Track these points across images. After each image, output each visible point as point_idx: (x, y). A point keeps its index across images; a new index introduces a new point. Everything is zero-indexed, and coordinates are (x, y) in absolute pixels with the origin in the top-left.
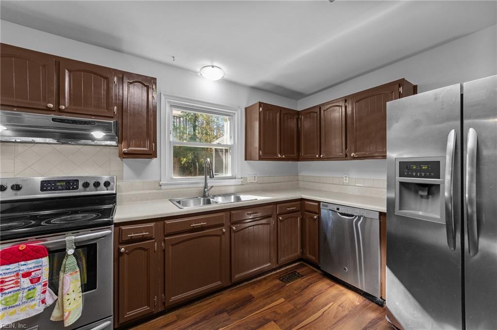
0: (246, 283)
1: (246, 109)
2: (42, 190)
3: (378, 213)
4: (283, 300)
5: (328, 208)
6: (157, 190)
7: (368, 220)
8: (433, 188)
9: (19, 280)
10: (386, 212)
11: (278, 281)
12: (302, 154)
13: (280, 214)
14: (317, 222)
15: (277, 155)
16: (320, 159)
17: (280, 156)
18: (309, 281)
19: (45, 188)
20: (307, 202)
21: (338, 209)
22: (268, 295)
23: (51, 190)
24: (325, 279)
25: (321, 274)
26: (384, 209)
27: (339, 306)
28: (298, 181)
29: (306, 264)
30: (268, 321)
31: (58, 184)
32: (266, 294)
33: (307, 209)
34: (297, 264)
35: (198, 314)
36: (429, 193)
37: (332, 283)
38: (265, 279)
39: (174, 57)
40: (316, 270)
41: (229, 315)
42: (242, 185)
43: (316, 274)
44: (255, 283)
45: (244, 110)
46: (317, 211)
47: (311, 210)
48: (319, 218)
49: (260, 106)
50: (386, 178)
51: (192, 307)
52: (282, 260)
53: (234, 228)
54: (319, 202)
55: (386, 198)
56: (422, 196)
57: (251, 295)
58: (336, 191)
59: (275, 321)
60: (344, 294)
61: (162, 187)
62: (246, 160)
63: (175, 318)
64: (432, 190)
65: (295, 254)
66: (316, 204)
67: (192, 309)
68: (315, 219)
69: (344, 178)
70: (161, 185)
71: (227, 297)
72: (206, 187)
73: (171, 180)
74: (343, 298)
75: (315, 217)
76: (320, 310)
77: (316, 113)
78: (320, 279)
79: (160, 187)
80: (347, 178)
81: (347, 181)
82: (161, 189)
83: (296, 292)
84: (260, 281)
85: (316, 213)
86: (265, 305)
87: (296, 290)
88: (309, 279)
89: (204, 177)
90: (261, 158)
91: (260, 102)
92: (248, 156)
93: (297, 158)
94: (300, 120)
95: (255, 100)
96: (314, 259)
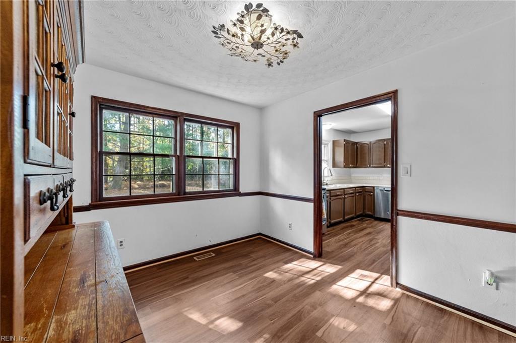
0: (347, 222)
5: (379, 189)
12: (359, 164)
13: (357, 193)
16: (370, 167)
17: (351, 166)
21: (384, 189)
25: (374, 220)
28: (351, 179)
29: (364, 218)
32: (358, 224)
34: (360, 218)
40: (370, 219)
45: (332, 142)
47: (370, 191)
48: (374, 194)
54: (374, 187)
62: (333, 167)
65: (360, 213)
66: (372, 188)
68: (371, 195)
77: (368, 144)
84: (351, 222)
85: (372, 192)
90: (344, 167)
91: (345, 140)
92: (334, 165)
93: (356, 166)
94: (357, 147)
95: (341, 138)
96: (370, 213)
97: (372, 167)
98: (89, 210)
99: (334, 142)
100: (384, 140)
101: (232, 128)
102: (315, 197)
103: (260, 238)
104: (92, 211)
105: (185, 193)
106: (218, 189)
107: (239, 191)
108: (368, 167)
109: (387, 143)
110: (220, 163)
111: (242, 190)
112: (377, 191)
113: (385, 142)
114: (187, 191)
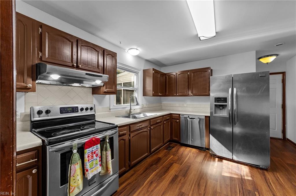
0: (153, 153)
1: (144, 70)
2: (61, 113)
3: (204, 117)
4: (172, 156)
5: (184, 117)
6: (108, 112)
7: (201, 119)
8: (224, 106)
9: (93, 155)
10: (210, 116)
11: (166, 150)
12: (167, 93)
13: (164, 121)
14: (178, 123)
15: (159, 94)
16: (176, 96)
17: (160, 94)
18: (178, 148)
19: (62, 112)
20: (173, 115)
21: (189, 116)
22: (165, 155)
23: (65, 113)
24: (182, 146)
25: (180, 145)
26: (209, 115)
27: (193, 153)
28: (161, 106)
29: (172, 143)
30: (173, 163)
31: (68, 109)
32: (165, 156)
33: (173, 118)
34: (168, 143)
35: (143, 168)
36: (223, 108)
37: (186, 147)
38: (160, 151)
39: (120, 42)
40: (177, 144)
41: (156, 165)
42: (142, 108)
43: (178, 146)
44: (156, 153)
45: (142, 71)
46: (179, 118)
47: (176, 118)
48: (180, 121)
49: (153, 70)
50: (210, 104)
51: (137, 167)
52: (165, 141)
53: (152, 128)
54: (180, 115)
55: (210, 112)
56: (221, 109)
57: (159, 157)
58: (181, 110)
59: (175, 163)
60: (192, 150)
61: (111, 110)
62: (143, 96)
63: (133, 172)
64: (224, 107)
65: (169, 139)
66: (178, 115)
67: (138, 167)
68: (178, 122)
69: (185, 104)
70: (110, 109)
71: (149, 160)
72: (131, 109)
73: (114, 106)
74: (192, 151)
75: (178, 121)
76: (187, 156)
77: (175, 75)
78: (181, 147)
79: (110, 110)
80: (186, 104)
81: (186, 105)
82: (110, 111)
83: (175, 153)
84: (158, 152)
85: (178, 119)
86: (167, 159)
87: (175, 152)
88: (177, 148)
89: (130, 104)
90: (154, 95)
91: (153, 69)
92: (145, 94)
93: (165, 95)
94: (166, 78)
95: (150, 67)
96: (177, 139)
97: (178, 96)
99: (144, 71)
100: (188, 71)
108: (175, 96)
109: (191, 74)
112: (182, 118)
113: (189, 73)
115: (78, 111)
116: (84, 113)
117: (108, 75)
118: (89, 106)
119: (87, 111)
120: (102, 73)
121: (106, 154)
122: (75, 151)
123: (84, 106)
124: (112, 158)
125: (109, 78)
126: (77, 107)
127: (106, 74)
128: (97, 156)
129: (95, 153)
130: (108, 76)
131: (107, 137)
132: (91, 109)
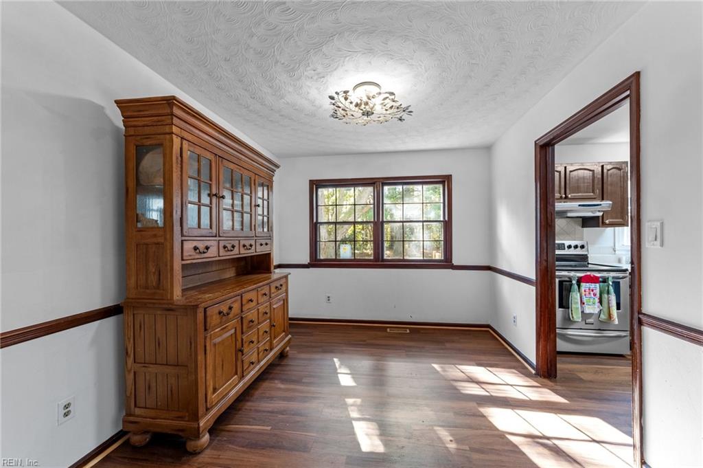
6: (612, 254)
61: (617, 252)
73: (623, 247)
79: (614, 252)
82: (615, 254)
98: (308, 268)
101: (443, 182)
102: (537, 278)
103: (488, 331)
104: (311, 269)
105: (383, 260)
106: (422, 258)
107: (451, 262)
110: (425, 227)
111: (455, 262)
114: (385, 257)
115: (564, 249)
116: (572, 252)
117: (611, 200)
118: (579, 243)
119: (577, 249)
120: (601, 198)
121: (609, 297)
122: (574, 282)
123: (573, 243)
124: (618, 308)
125: (613, 206)
126: (564, 244)
127: (607, 200)
128: (595, 295)
129: (593, 290)
130: (611, 202)
131: (610, 279)
132: (582, 247)
